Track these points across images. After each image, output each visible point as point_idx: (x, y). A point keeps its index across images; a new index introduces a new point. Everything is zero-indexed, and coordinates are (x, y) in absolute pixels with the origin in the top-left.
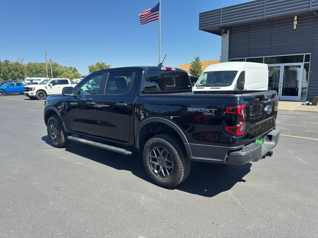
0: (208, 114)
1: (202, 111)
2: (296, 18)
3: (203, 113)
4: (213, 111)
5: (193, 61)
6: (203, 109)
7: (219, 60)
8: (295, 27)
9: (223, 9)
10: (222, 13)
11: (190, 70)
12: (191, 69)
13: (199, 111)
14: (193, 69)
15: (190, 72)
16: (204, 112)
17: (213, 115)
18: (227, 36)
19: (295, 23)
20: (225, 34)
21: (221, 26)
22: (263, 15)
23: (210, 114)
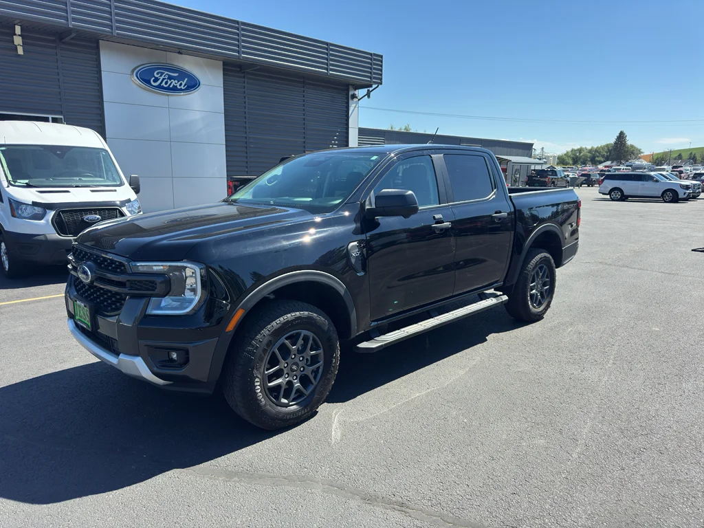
2: (18, 30)
8: (20, 51)
19: (18, 40)
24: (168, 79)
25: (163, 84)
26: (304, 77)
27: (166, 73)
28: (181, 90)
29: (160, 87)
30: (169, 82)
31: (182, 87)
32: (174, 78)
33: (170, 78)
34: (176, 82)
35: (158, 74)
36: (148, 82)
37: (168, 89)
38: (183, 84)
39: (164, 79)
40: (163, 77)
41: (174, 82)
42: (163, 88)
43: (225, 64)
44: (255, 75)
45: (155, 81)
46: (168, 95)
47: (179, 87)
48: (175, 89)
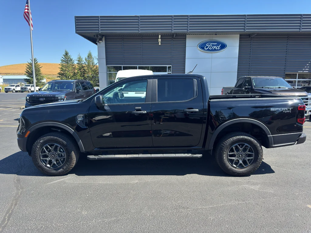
0: (287, 111)
1: (283, 110)
2: (160, 36)
3: (284, 112)
4: (290, 110)
5: (29, 62)
6: (283, 108)
7: (60, 64)
8: (160, 44)
9: (101, 17)
10: (100, 21)
11: (27, 73)
12: (28, 71)
13: (280, 110)
14: (30, 71)
15: (27, 74)
16: (284, 110)
17: (290, 112)
18: (103, 43)
19: (160, 40)
20: (101, 41)
21: (100, 33)
22: (138, 30)
23: (288, 111)
24: (212, 46)
25: (210, 48)
26: (288, 35)
27: (211, 43)
28: (218, 50)
29: (208, 50)
30: (212, 47)
31: (218, 49)
32: (215, 45)
33: (213, 45)
34: (216, 47)
35: (208, 45)
36: (203, 48)
37: (212, 50)
38: (219, 47)
39: (210, 46)
40: (210, 45)
41: (214, 47)
42: (210, 50)
43: (241, 35)
44: (257, 38)
45: (206, 48)
46: (212, 53)
47: (217, 49)
48: (215, 50)
